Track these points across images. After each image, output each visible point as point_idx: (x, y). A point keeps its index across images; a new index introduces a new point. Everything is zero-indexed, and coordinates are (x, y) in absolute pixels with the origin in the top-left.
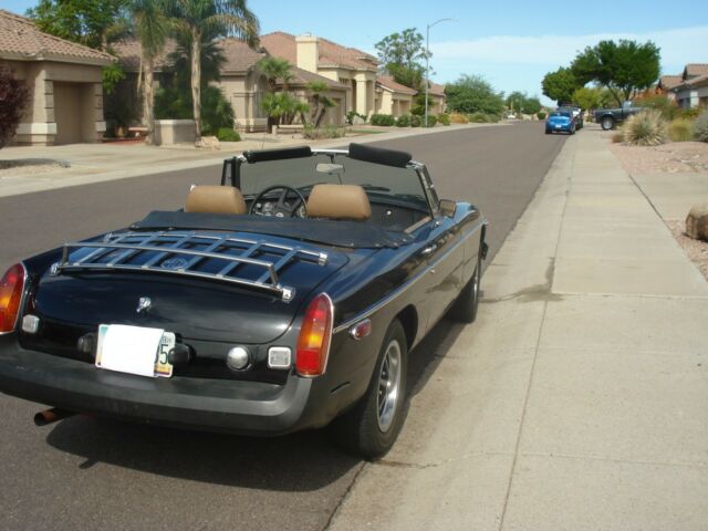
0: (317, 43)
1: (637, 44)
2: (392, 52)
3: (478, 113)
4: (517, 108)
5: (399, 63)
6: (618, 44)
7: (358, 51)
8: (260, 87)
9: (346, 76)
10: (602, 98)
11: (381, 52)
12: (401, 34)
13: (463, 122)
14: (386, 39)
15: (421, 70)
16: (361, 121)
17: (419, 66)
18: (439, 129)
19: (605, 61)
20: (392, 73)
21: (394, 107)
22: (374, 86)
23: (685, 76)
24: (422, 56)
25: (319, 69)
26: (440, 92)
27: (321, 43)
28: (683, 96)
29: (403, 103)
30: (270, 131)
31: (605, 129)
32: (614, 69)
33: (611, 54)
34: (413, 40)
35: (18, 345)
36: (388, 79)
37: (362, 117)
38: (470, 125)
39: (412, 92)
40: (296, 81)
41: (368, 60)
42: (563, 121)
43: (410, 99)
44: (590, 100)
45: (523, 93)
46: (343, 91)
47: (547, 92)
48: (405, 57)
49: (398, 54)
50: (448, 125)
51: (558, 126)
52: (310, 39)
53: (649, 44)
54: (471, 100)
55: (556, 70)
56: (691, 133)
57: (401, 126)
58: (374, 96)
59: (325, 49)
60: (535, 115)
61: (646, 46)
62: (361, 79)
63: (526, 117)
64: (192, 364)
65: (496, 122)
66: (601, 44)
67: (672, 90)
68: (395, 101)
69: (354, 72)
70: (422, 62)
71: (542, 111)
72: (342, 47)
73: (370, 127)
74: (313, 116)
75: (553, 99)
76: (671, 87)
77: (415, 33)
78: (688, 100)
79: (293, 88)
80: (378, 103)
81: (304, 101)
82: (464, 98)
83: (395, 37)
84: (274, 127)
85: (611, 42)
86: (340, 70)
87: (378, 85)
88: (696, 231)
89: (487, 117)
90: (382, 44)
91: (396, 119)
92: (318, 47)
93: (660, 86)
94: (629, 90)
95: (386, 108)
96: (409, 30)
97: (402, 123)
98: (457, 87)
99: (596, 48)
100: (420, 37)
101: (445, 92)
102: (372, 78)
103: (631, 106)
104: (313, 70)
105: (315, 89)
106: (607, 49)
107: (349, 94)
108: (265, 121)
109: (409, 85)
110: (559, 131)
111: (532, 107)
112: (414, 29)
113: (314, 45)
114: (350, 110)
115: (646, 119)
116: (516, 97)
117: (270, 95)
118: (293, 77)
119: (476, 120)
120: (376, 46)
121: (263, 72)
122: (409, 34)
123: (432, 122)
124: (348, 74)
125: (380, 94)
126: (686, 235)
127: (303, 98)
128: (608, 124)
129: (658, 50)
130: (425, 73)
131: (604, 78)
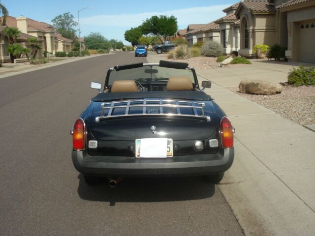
0: (26, 20)
1: (167, 16)
2: (60, 23)
3: (100, 49)
4: (114, 47)
5: (63, 28)
6: (159, 17)
7: (46, 24)
8: (5, 42)
9: (41, 35)
10: (151, 41)
11: (55, 24)
12: (63, 15)
13: (95, 53)
14: (56, 18)
15: (74, 31)
16: (50, 55)
17: (73, 30)
18: (86, 57)
19: (155, 25)
20: (60, 33)
21: (64, 48)
22: (54, 40)
23: (188, 29)
24: (73, 24)
25: (28, 32)
26: (83, 40)
27: (28, 20)
28: (189, 38)
29: (67, 46)
30: (13, 62)
31: (158, 54)
32: (159, 28)
33: (157, 22)
34: (69, 18)
35: (88, 155)
36: (59, 36)
37: (50, 53)
38: (99, 55)
39: (71, 41)
40: (21, 38)
41: (50, 27)
42: (143, 51)
43: (70, 44)
44: (146, 42)
45: (115, 40)
46: (41, 42)
47: (127, 39)
48: (65, 25)
49: (62, 24)
50: (89, 55)
51: (141, 53)
52: (24, 18)
53: (172, 17)
54: (96, 43)
55: (130, 29)
56: (200, 53)
57: (70, 56)
58: (55, 44)
59: (30, 23)
60: (121, 49)
61: (171, 17)
62: (48, 36)
63: (118, 50)
65: (108, 53)
66: (152, 17)
67: (184, 36)
68: (63, 45)
69: (44, 33)
70: (74, 27)
71: (124, 47)
72: (38, 22)
73: (55, 58)
74: (32, 54)
75: (130, 42)
76: (183, 34)
77: (69, 14)
78: (192, 40)
79: (19, 41)
80: (56, 47)
81: (25, 47)
82: (92, 43)
83: (60, 16)
84: (15, 60)
85: (156, 17)
86: (38, 32)
87: (56, 38)
89: (104, 51)
90: (54, 20)
91: (67, 53)
92: (27, 22)
93: (178, 34)
94: (166, 36)
95: (60, 49)
96: (66, 13)
97: (70, 55)
98: (89, 38)
99: (150, 19)
100: (72, 16)
101: (84, 40)
102: (53, 35)
103: (168, 43)
104: (26, 33)
105: (32, 41)
106: (155, 19)
107: (43, 43)
108: (9, 57)
109: (69, 37)
110: (141, 55)
111: (120, 46)
112: (69, 13)
113: (25, 21)
114: (44, 50)
115: (182, 48)
116: (113, 41)
117: (11, 45)
118: (18, 36)
119: (100, 52)
120: (52, 21)
121: (6, 35)
122: (66, 15)
123: (84, 54)
124: (42, 34)
125: (57, 42)
126: (240, 92)
127: (24, 46)
128: (159, 51)
129: (176, 19)
130: (76, 32)
131: (155, 32)
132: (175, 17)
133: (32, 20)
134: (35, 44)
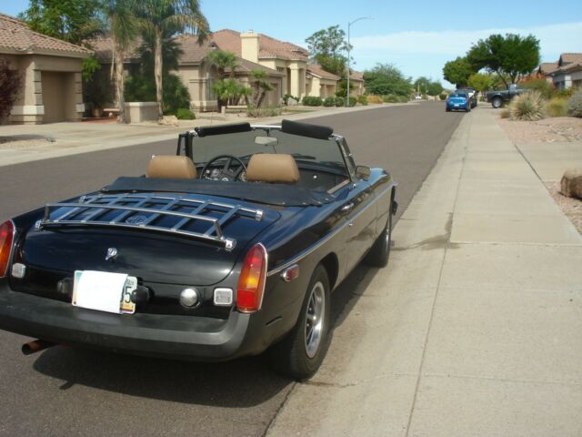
0: (258, 38)
1: (521, 37)
2: (320, 45)
3: (390, 95)
4: (423, 91)
5: (325, 54)
6: (505, 37)
7: (292, 45)
8: (211, 75)
9: (282, 65)
10: (492, 82)
11: (311, 45)
12: (327, 31)
13: (379, 102)
14: (315, 34)
15: (344, 60)
16: (295, 102)
17: (342, 57)
18: (359, 108)
19: (494, 51)
20: (319, 63)
21: (321, 90)
22: (305, 74)
23: (560, 63)
24: (344, 48)
25: (260, 60)
26: (360, 77)
27: (261, 38)
28: (559, 79)
29: (329, 87)
30: (220, 111)
31: (495, 107)
32: (502, 58)
33: (500, 46)
34: (337, 35)
35: (9, 288)
36: (316, 67)
37: (296, 99)
38: (385, 105)
39: (336, 78)
40: (241, 69)
41: (300, 52)
42: (461, 101)
43: (335, 84)
44: (482, 83)
45: (428, 78)
46: (279, 78)
47: (447, 78)
48: (330, 49)
49: (324, 47)
50: (366, 105)
51: (457, 105)
52: (253, 36)
53: (531, 37)
54: (385, 84)
56: (566, 110)
57: (328, 106)
58: (305, 82)
59: (265, 43)
60: (438, 97)
61: (529, 38)
62: (294, 67)
63: (430, 98)
64: (151, 302)
65: (405, 102)
66: (491, 37)
67: (550, 75)
68: (322, 85)
69: (288, 61)
70: (344, 53)
71: (443, 93)
72: (279, 42)
73: (302, 107)
74: (255, 98)
75: (452, 83)
76: (549, 72)
77: (338, 29)
78: (563, 83)
79: (239, 75)
80: (308, 87)
81: (247, 86)
82: (379, 83)
83: (322, 32)
84: (223, 108)
85: (499, 36)
86: (277, 60)
87: (308, 72)
88: (569, 190)
89: (398, 98)
90: (312, 38)
91: (324, 100)
92: (259, 42)
93: (540, 72)
94: (515, 75)
95: (315, 91)
96: (333, 28)
97: (328, 104)
98: (373, 74)
99: (487, 41)
100: (342, 32)
101: (364, 77)
102: (303, 66)
103: (516, 88)
104: (255, 61)
105: (256, 76)
106: (496, 42)
107: (285, 80)
108: (215, 103)
109: (333, 72)
110: (457, 109)
111: (435, 89)
112: (338, 26)
113: (256, 40)
114: (286, 93)
115: (528, 99)
116: (422, 81)
117: (220, 81)
118: (238, 66)
119: (389, 100)
120: (306, 41)
121: (213, 63)
122: (333, 30)
123: (353, 103)
124: (284, 64)
125: (310, 80)
126: (561, 193)
127: (246, 84)
128: (497, 103)
129: (538, 42)
130: (347, 63)
131: (494, 65)
132: (537, 39)
133: (270, 38)
134: (261, 80)
